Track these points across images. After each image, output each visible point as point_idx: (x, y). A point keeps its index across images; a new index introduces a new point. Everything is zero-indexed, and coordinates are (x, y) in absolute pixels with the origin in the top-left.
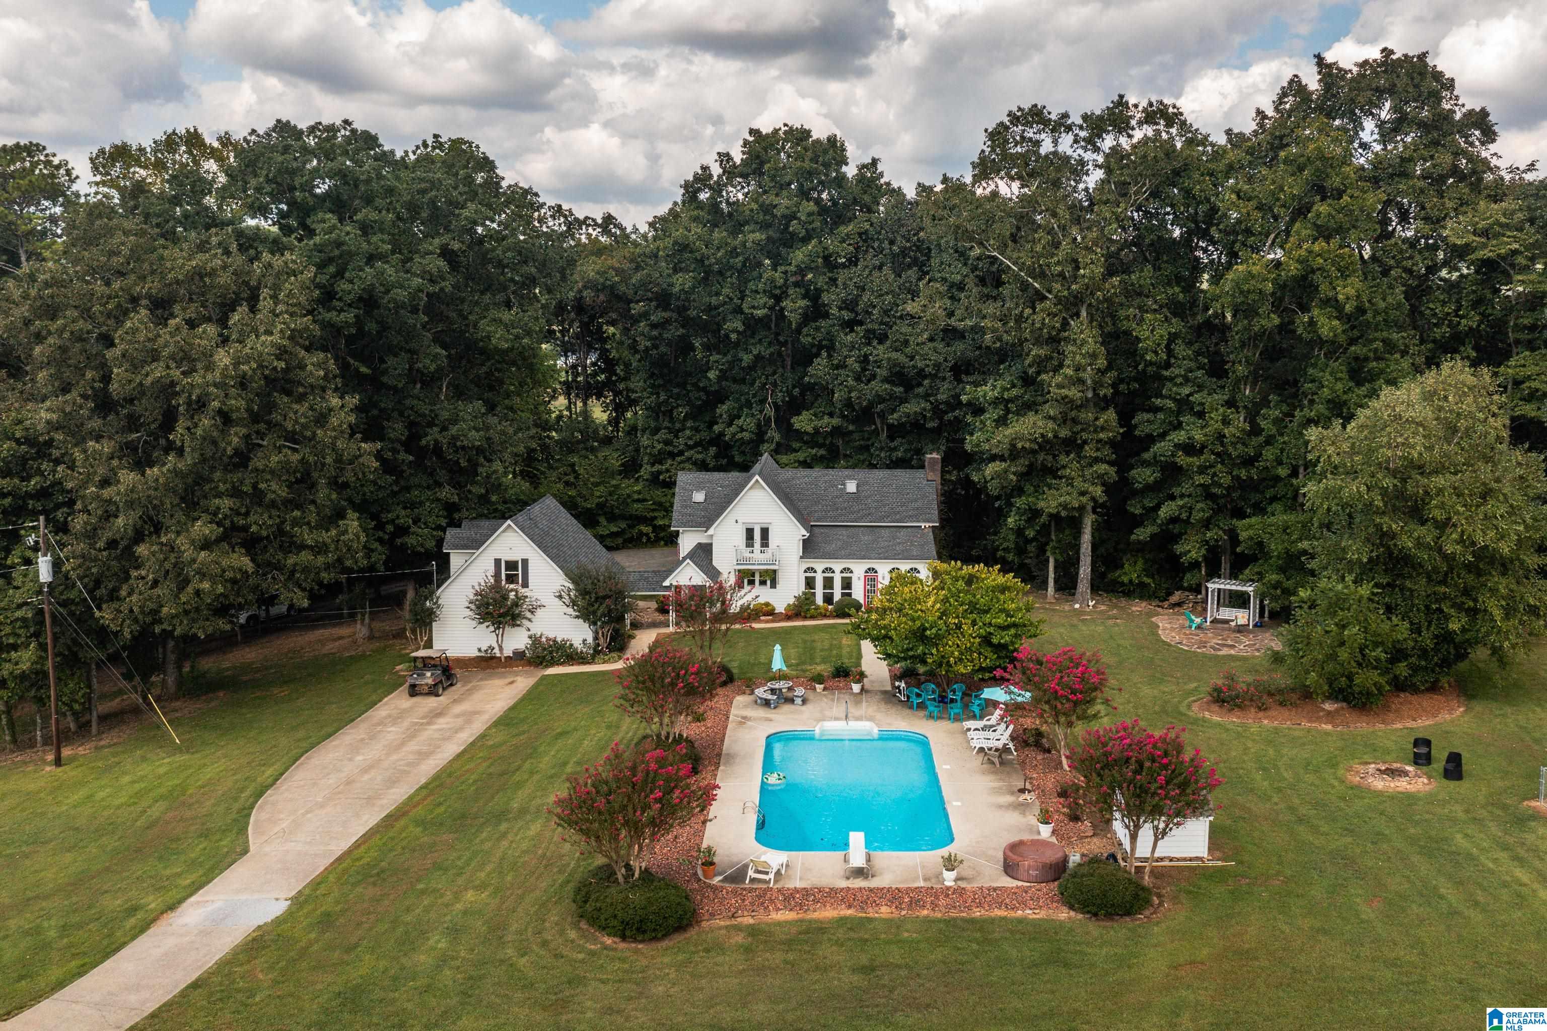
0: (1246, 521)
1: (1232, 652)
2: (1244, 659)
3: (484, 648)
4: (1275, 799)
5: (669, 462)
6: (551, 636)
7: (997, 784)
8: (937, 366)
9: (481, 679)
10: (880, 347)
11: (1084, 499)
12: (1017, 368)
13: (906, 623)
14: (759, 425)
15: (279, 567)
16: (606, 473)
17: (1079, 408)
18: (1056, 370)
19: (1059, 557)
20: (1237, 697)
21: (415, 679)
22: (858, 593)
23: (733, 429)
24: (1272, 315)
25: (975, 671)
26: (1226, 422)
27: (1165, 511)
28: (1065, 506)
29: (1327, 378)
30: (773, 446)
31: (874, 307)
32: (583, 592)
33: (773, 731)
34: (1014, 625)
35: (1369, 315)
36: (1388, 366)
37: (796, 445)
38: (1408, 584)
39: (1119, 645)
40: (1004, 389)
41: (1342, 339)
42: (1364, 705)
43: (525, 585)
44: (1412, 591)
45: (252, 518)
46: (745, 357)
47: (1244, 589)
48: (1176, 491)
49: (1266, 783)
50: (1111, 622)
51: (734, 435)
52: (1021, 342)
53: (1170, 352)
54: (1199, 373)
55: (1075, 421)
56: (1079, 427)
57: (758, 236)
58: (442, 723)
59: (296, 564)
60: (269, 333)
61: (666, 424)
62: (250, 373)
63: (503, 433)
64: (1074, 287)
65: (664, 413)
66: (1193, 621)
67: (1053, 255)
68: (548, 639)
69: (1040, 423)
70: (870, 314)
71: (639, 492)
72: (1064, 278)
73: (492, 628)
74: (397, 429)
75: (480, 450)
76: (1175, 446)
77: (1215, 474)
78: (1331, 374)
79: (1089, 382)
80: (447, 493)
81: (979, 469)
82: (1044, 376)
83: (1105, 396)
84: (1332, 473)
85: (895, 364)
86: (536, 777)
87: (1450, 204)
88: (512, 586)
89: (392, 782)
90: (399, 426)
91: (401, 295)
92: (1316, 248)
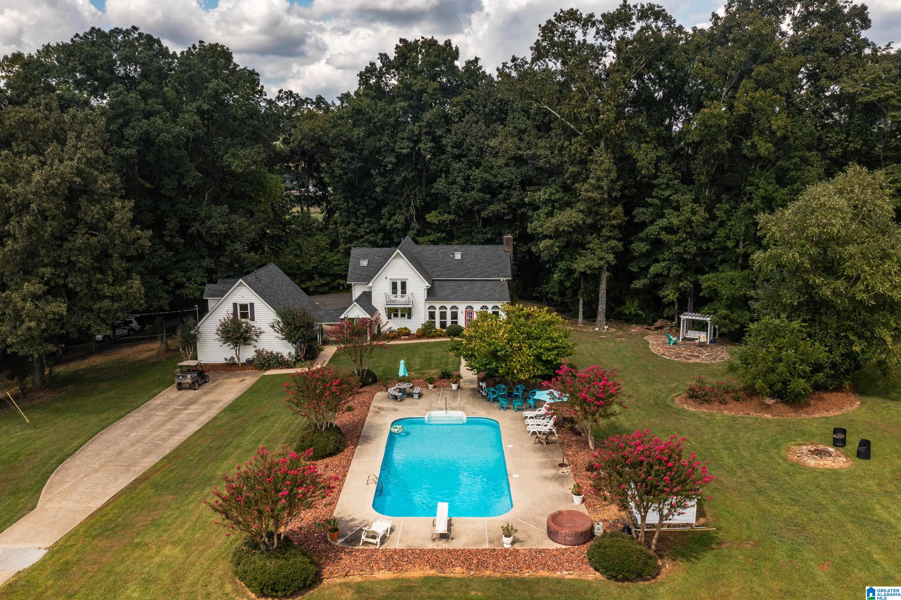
0: (707, 276)
1: (698, 361)
2: (706, 366)
3: (228, 358)
4: (739, 474)
5: (355, 242)
6: (269, 350)
7: (544, 460)
8: (511, 181)
9: (225, 378)
10: (477, 171)
11: (602, 263)
12: (559, 181)
13: (485, 347)
14: (406, 220)
15: (91, 310)
16: (319, 249)
17: (599, 205)
18: (585, 181)
19: (586, 298)
20: (706, 395)
21: (181, 380)
22: (461, 322)
23: (391, 222)
24: (726, 142)
25: (530, 378)
26: (694, 212)
27: (653, 270)
28: (590, 268)
29: (762, 182)
30: (415, 232)
31: (473, 146)
32: (287, 324)
33: (397, 418)
34: (557, 347)
35: (791, 140)
36: (803, 174)
37: (428, 231)
38: (824, 319)
39: (624, 356)
40: (551, 194)
41: (772, 156)
42: (793, 401)
43: (253, 319)
44: (827, 324)
45: (70, 279)
46: (397, 178)
47: (704, 319)
48: (660, 257)
49: (731, 460)
50: (618, 340)
51: (392, 225)
52: (562, 164)
53: (657, 168)
54: (676, 182)
55: (596, 213)
56: (599, 217)
57: (403, 104)
58: (193, 409)
59: (100, 309)
60: (72, 159)
61: (353, 219)
62: (56, 185)
63: (241, 225)
64: (596, 127)
65: (352, 214)
66: (670, 340)
67: (582, 107)
68: (267, 353)
69: (574, 215)
70: (471, 150)
71: (338, 260)
72: (590, 122)
73: (232, 346)
74: (172, 224)
75: (226, 236)
76: (660, 228)
77: (686, 246)
78: (765, 180)
79: (606, 188)
80: (208, 262)
81: (536, 245)
82: (577, 185)
83: (616, 197)
84: (774, 245)
85: (485, 181)
86: (239, 451)
87: (844, 67)
88: (243, 320)
89: (147, 453)
90: (174, 221)
91: (168, 137)
92: (758, 94)
